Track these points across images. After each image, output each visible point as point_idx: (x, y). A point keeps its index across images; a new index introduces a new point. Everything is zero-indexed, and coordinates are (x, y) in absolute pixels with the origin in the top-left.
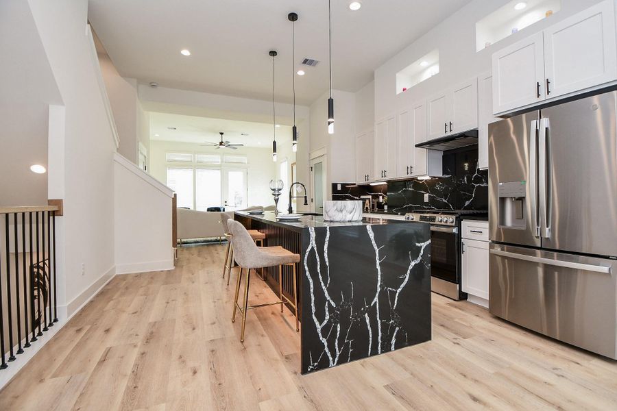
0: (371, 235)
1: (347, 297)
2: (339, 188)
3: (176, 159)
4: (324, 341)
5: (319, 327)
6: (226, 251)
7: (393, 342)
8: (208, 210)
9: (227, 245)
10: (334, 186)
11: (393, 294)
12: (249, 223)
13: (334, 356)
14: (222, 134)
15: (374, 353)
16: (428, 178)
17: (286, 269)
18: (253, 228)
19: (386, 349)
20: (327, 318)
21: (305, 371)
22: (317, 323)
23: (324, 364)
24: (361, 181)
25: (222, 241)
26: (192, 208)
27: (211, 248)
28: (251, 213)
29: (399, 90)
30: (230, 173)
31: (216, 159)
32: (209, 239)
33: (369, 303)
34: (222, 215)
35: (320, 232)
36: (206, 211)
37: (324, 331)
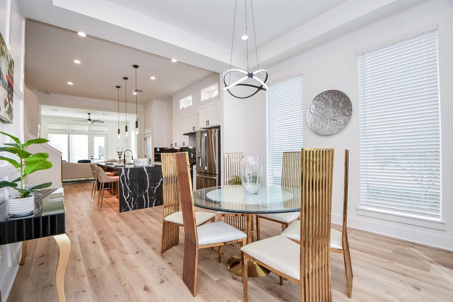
0: (145, 170)
1: (136, 190)
2: (158, 150)
3: (55, 128)
4: (127, 203)
5: (126, 199)
6: (92, 185)
7: (154, 204)
8: (79, 162)
9: (93, 183)
10: (156, 149)
11: (154, 189)
12: (106, 169)
13: (131, 207)
14: (89, 114)
15: (146, 207)
16: (192, 147)
17: (115, 183)
18: (108, 171)
19: (151, 206)
20: (129, 195)
21: (120, 211)
22: (125, 197)
23: (128, 210)
24: (169, 147)
25: (90, 180)
26: (67, 161)
27: (83, 184)
28: (106, 164)
29: (181, 108)
30: (95, 137)
31: (86, 128)
32: (81, 179)
33: (144, 191)
34: (91, 165)
35: (126, 170)
36: (77, 162)
37: (127, 200)
